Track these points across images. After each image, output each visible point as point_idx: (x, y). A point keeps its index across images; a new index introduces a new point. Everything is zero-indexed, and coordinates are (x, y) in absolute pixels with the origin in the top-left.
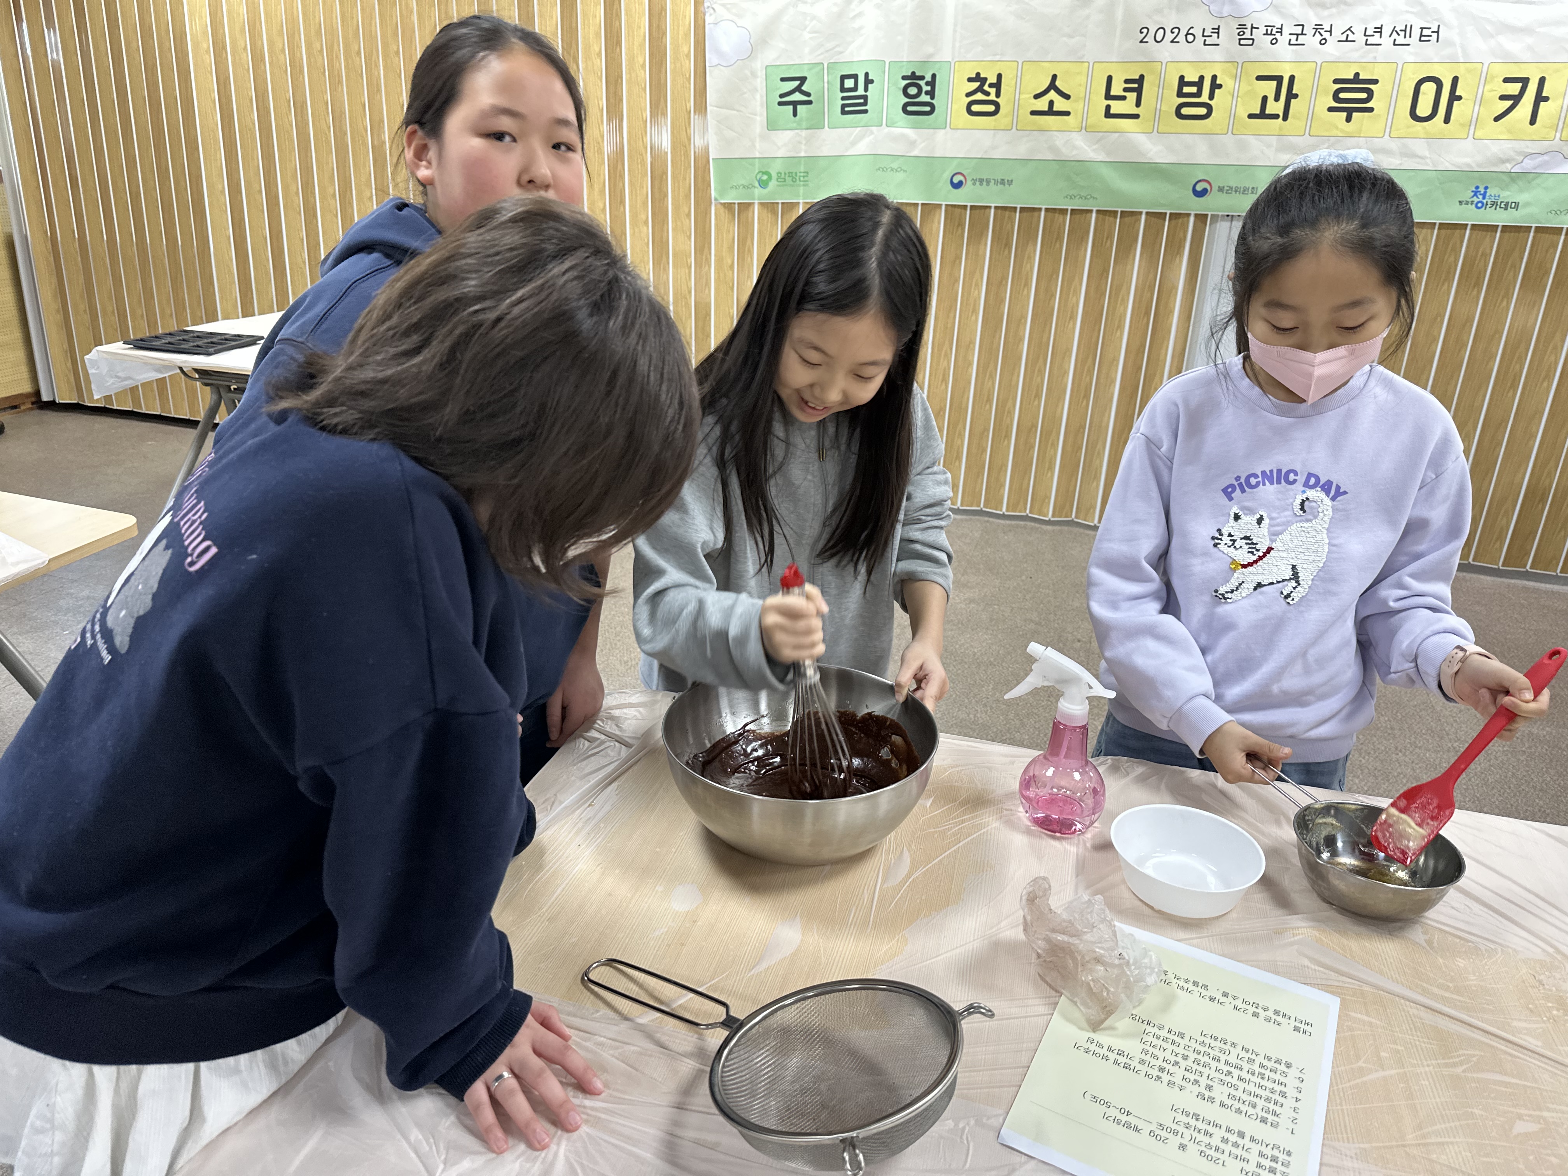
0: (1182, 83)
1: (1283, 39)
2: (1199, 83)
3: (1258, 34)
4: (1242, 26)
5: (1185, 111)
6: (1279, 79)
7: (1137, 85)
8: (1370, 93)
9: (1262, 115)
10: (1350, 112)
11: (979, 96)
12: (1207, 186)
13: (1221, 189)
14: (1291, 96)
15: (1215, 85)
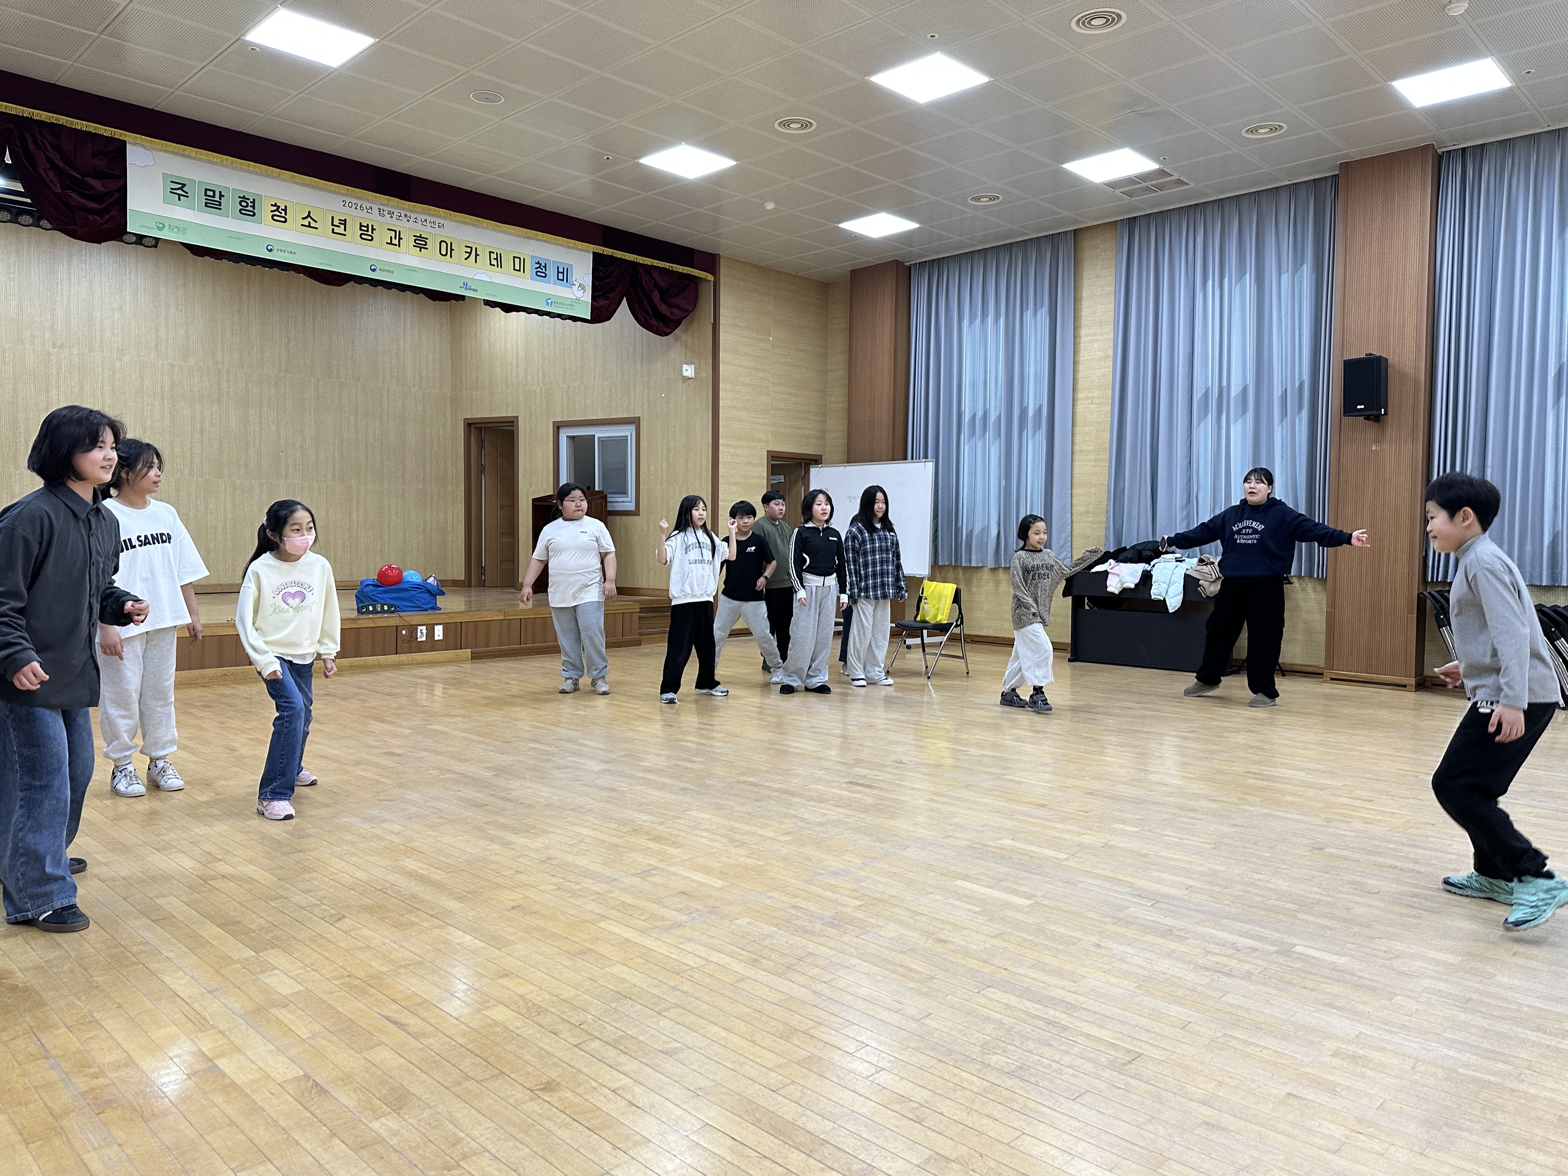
0: (361, 225)
1: (395, 217)
2: (367, 227)
6: (395, 231)
7: (344, 222)
9: (391, 243)
10: (421, 248)
11: (277, 213)
14: (400, 239)
15: (373, 229)
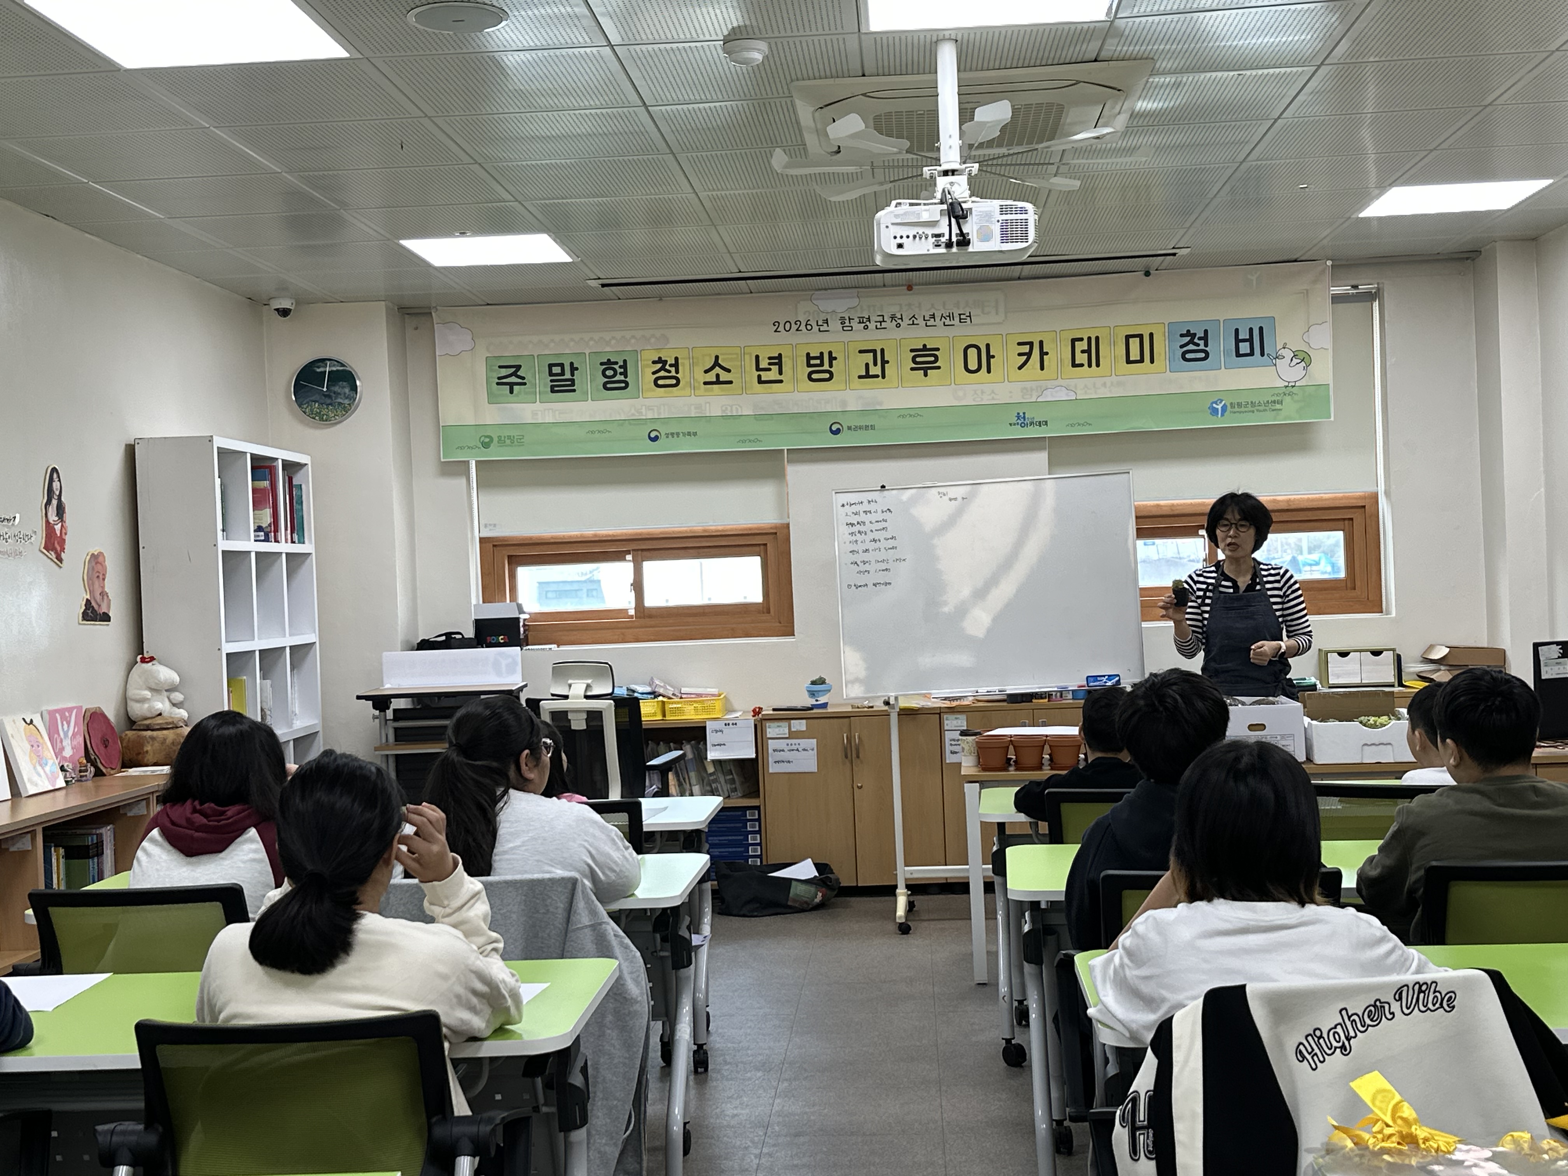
3: (854, 324)
4: (843, 318)
5: (814, 376)
8: (936, 357)
12: (838, 426)
13: (849, 428)
